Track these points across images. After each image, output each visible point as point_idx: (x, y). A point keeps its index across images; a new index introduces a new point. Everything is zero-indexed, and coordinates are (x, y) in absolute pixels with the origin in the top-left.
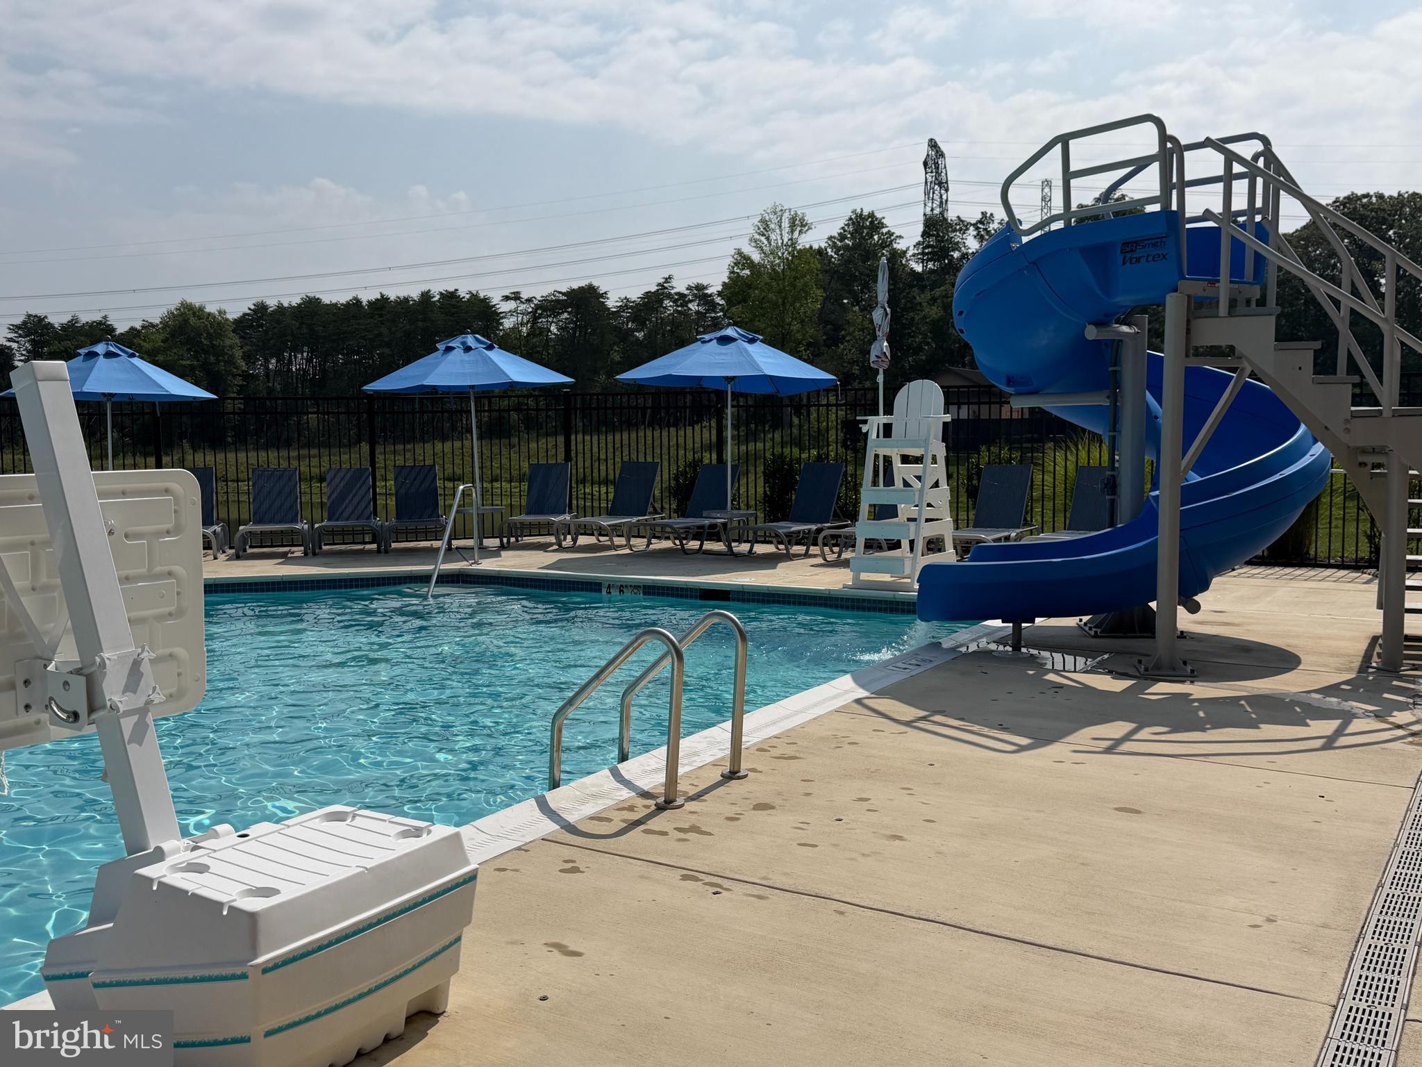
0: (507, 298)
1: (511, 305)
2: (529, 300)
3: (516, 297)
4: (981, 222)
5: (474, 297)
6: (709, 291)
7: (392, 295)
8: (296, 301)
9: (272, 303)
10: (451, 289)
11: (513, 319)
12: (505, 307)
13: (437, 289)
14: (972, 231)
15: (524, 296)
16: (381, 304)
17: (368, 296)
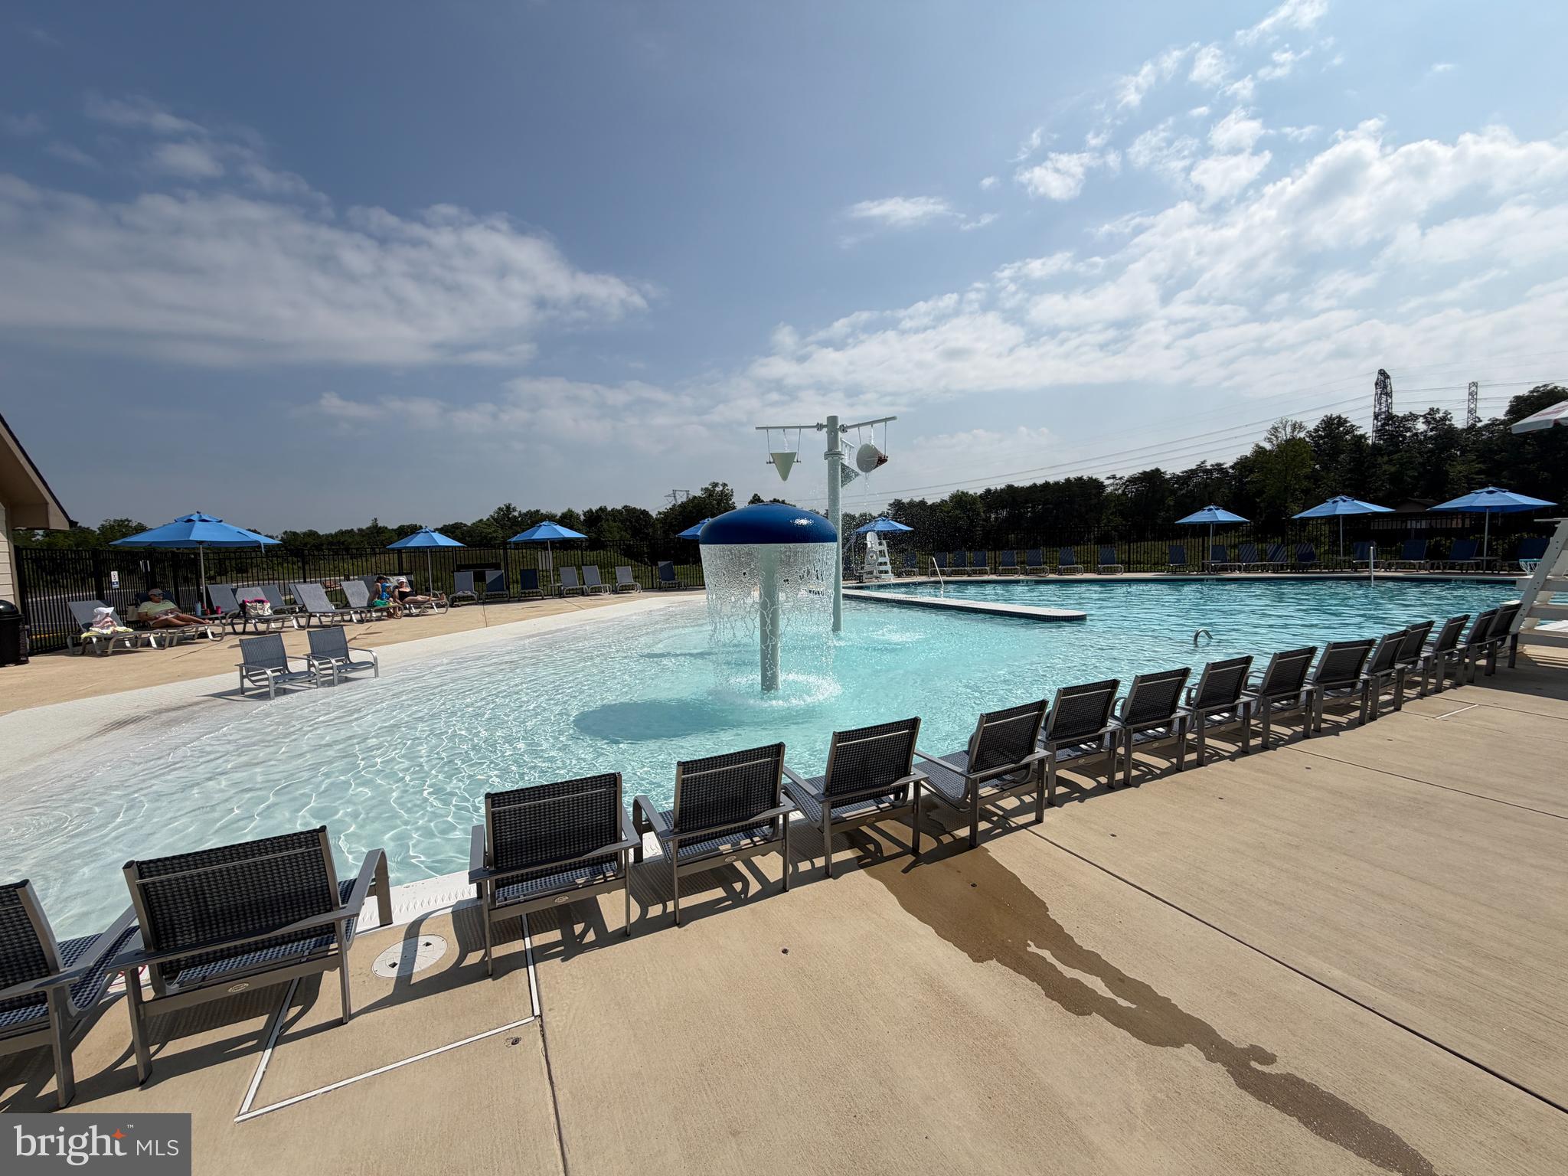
0: (1109, 478)
1: (1111, 481)
2: (1121, 478)
3: (1114, 477)
4: (1429, 414)
5: (1090, 479)
6: (1224, 466)
7: (1051, 480)
8: (1003, 486)
9: (993, 488)
10: (1080, 476)
11: (1112, 488)
12: (1107, 482)
13: (1073, 476)
14: (1421, 420)
15: (1118, 476)
16: (1047, 484)
17: (1040, 482)
